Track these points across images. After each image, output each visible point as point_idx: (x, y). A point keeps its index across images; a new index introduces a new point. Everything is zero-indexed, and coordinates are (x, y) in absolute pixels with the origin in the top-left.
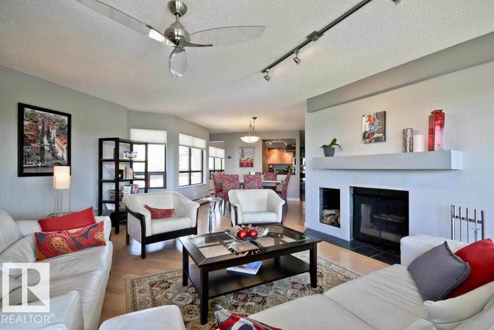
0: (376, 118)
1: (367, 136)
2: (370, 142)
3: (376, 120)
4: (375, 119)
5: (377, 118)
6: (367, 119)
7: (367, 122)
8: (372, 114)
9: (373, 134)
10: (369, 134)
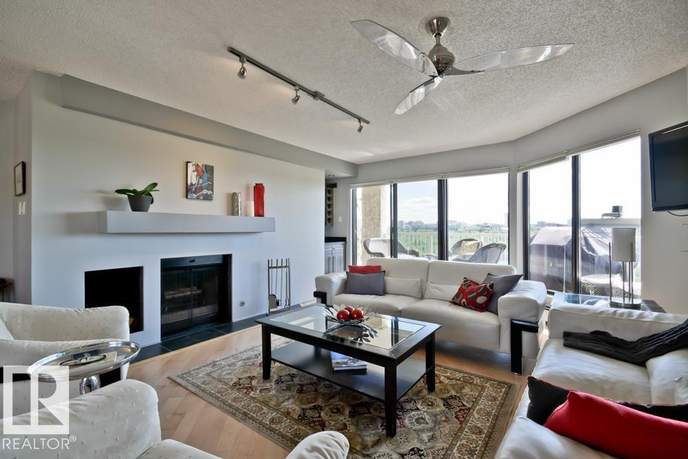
0: (204, 170)
1: (194, 190)
2: (198, 198)
3: (206, 174)
4: (204, 172)
5: (207, 172)
6: (194, 168)
7: (194, 171)
8: (200, 164)
9: (202, 189)
10: (196, 188)
